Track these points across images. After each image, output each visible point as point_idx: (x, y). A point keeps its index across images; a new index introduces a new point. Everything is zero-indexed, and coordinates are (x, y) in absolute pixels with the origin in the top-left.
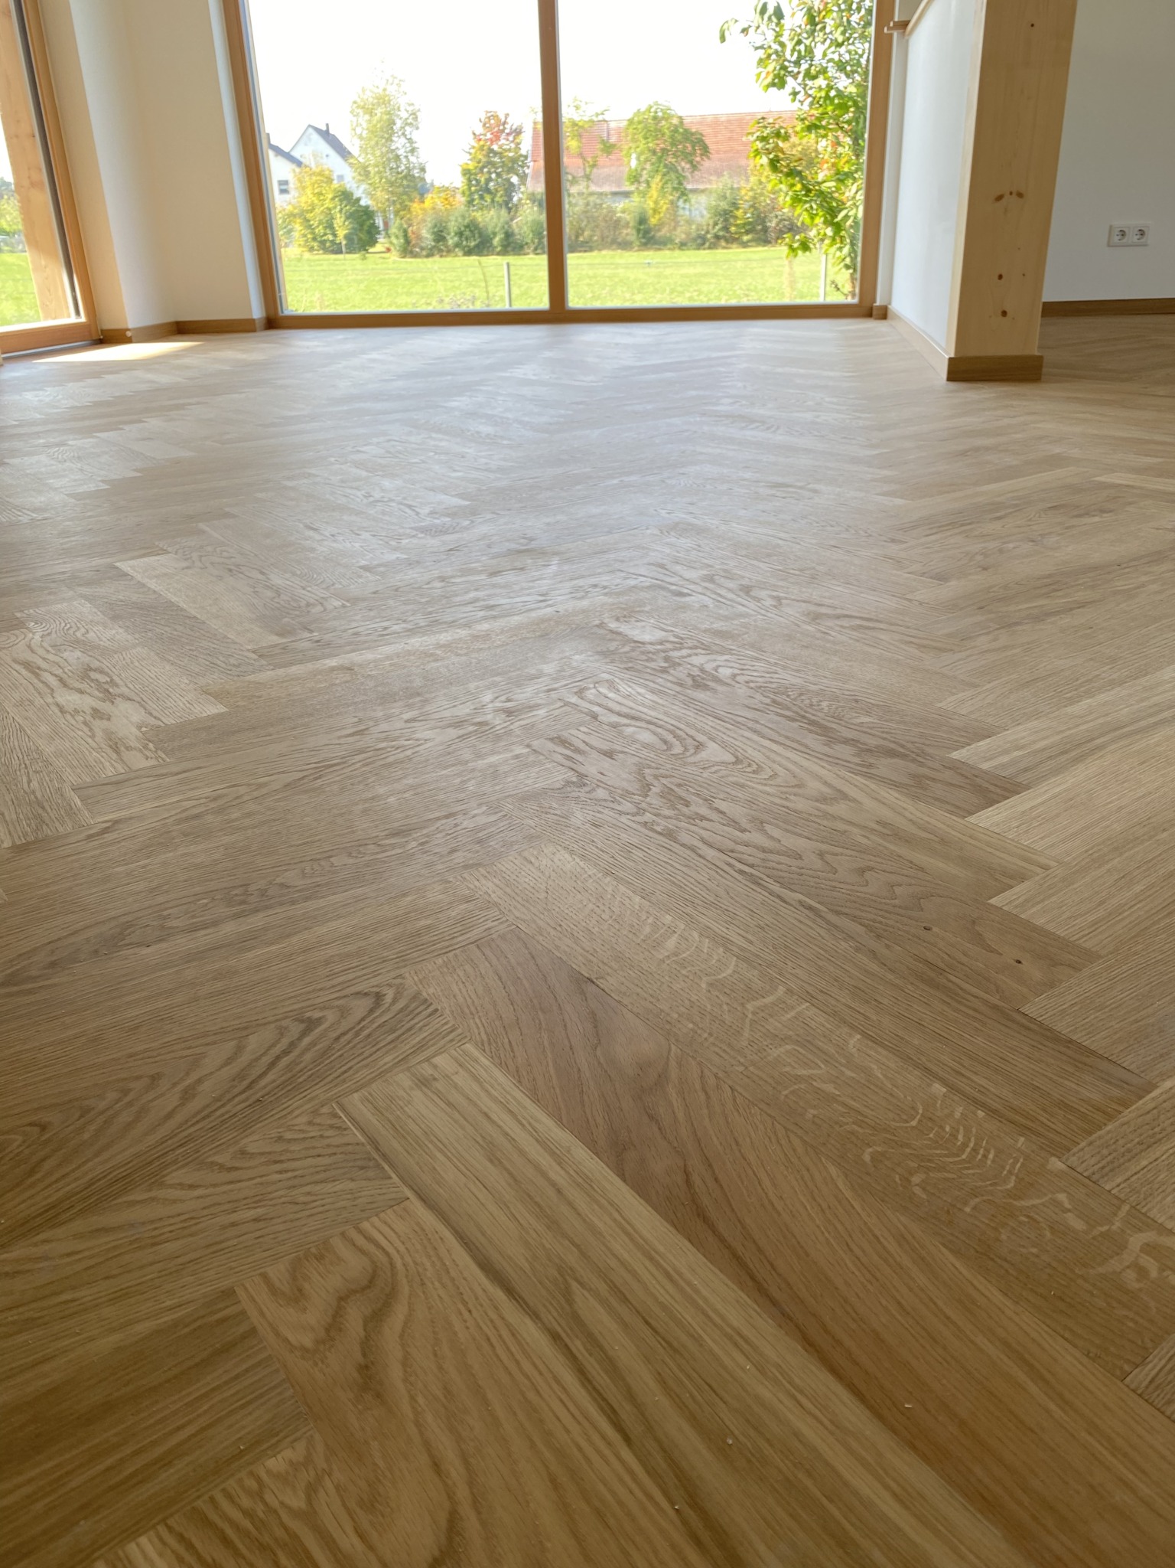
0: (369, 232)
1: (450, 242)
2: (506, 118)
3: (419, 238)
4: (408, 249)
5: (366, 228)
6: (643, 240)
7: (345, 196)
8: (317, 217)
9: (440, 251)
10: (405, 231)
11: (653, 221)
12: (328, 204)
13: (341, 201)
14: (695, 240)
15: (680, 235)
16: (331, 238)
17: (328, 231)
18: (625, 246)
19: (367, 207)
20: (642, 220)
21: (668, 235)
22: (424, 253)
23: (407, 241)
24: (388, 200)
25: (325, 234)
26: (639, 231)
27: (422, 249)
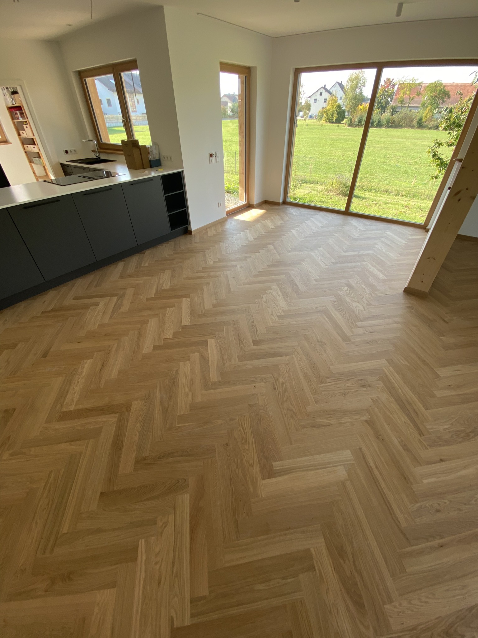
0: (342, 117)
1: (362, 123)
2: (392, 80)
3: (355, 121)
4: (351, 125)
5: (342, 116)
6: (419, 126)
7: (339, 107)
8: (330, 113)
9: (359, 125)
10: (351, 119)
11: (424, 120)
12: (334, 109)
13: (337, 108)
14: (435, 127)
15: (431, 125)
16: (332, 119)
17: (332, 117)
18: (413, 127)
19: (344, 110)
20: (420, 120)
21: (427, 124)
22: (354, 126)
23: (351, 122)
24: (350, 108)
25: (331, 118)
26: (418, 123)
27: (354, 125)
